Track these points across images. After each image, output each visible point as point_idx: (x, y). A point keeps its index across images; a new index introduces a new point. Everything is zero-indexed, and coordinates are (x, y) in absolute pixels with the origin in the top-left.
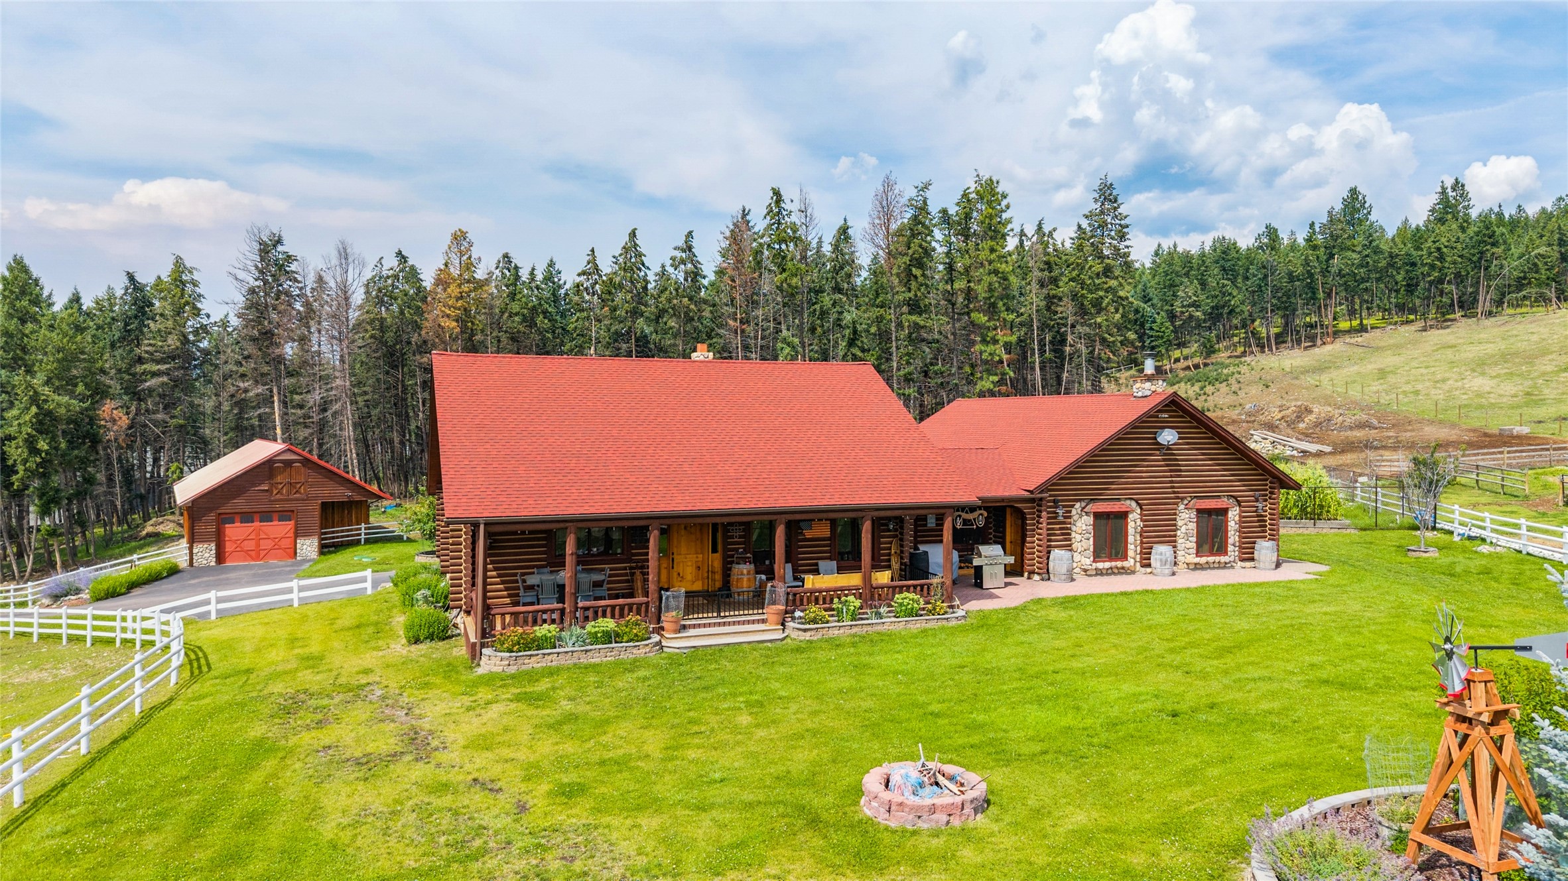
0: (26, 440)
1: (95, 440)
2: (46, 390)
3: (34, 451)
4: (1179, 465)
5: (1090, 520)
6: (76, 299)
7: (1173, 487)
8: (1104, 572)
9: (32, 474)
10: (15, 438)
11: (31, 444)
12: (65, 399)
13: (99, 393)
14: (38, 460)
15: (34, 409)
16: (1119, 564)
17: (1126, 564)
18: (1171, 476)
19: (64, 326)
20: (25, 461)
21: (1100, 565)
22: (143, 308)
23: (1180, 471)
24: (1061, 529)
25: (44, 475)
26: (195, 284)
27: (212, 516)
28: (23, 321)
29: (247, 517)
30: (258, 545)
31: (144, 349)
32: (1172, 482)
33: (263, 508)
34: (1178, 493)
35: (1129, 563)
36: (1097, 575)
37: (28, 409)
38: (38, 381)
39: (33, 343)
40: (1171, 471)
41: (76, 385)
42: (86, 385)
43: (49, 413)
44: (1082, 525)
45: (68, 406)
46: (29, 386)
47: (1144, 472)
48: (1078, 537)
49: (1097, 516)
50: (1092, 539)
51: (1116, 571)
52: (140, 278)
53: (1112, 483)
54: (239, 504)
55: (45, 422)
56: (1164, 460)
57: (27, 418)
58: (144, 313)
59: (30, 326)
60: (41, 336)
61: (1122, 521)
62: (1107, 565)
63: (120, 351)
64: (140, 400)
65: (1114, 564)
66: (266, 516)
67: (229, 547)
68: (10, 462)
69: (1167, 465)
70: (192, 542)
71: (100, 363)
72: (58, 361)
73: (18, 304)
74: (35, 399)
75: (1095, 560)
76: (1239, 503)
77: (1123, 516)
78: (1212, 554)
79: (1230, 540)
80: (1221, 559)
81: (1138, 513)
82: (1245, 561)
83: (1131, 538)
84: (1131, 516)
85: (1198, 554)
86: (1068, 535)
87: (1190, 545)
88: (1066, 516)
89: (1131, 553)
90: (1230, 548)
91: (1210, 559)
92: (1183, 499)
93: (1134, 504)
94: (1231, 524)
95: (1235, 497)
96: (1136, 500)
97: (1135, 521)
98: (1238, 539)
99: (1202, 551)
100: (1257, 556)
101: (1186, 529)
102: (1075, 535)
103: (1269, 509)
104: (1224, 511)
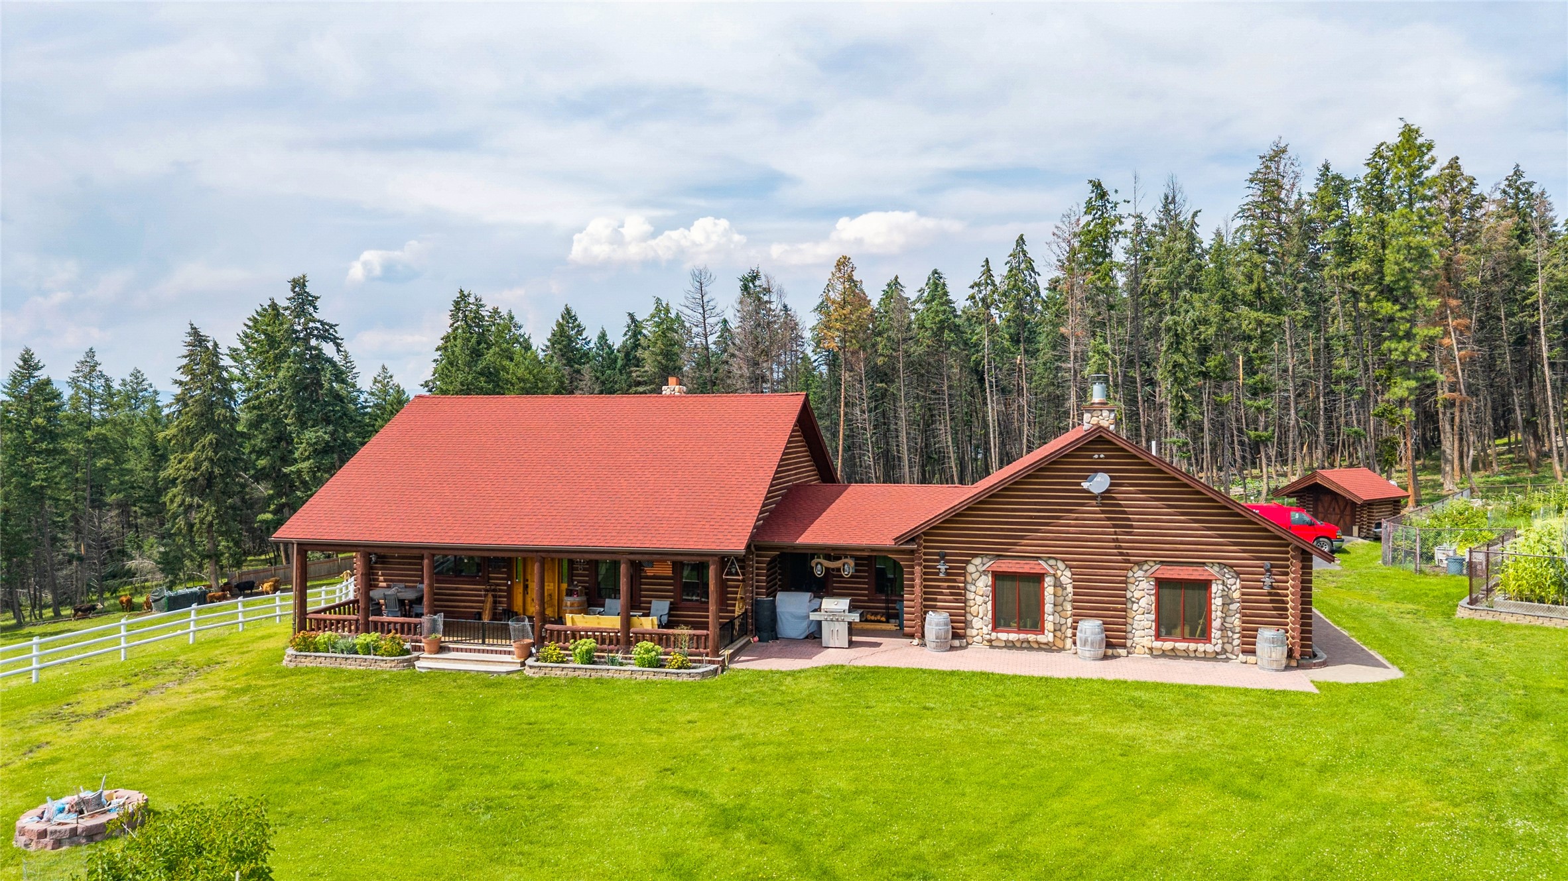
4: (1129, 520)
5: (988, 580)
7: (1120, 547)
8: (1018, 645)
16: (1031, 637)
17: (1041, 638)
18: (1115, 533)
21: (1005, 636)
23: (1131, 527)
24: (949, 587)
32: (1116, 540)
34: (1128, 555)
35: (1048, 637)
36: (1006, 647)
40: (1115, 526)
44: (979, 589)
47: (1069, 525)
48: (979, 600)
49: (998, 576)
50: (990, 604)
51: (1036, 646)
53: (1022, 537)
56: (1103, 512)
61: (1032, 586)
62: (1013, 637)
65: (1022, 636)
69: (1109, 519)
75: (994, 629)
76: (1238, 574)
77: (1039, 578)
78: (1184, 639)
79: (1216, 624)
80: (1201, 647)
81: (1066, 577)
82: (1244, 652)
83: (1048, 608)
84: (1049, 581)
85: (1158, 636)
86: (960, 595)
87: (1147, 624)
88: (957, 573)
89: (1049, 626)
90: (1216, 634)
91: (1181, 646)
92: (1136, 563)
93: (1061, 565)
94: (1217, 602)
95: (1231, 566)
96: (1063, 560)
97: (1058, 584)
98: (1237, 622)
99: (1169, 633)
100: (1258, 647)
101: (1143, 602)
102: (970, 596)
103: (1291, 588)
104: (1206, 585)
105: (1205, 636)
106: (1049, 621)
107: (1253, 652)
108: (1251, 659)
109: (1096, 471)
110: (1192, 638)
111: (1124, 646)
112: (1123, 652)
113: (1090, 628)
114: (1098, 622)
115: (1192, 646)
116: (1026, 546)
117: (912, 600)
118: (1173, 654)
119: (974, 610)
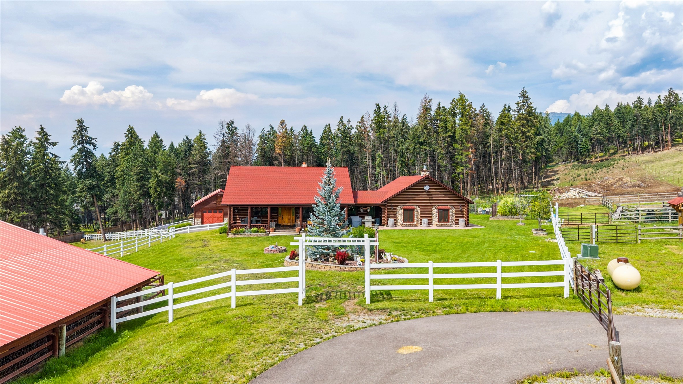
0: (154, 188)
1: (174, 188)
2: (160, 174)
3: (156, 191)
4: (433, 196)
5: (402, 211)
6: (172, 145)
7: (430, 202)
8: (408, 226)
9: (156, 197)
10: (151, 187)
11: (155, 189)
12: (164, 176)
13: (175, 174)
14: (157, 194)
15: (156, 179)
16: (412, 223)
17: (414, 224)
19: (165, 155)
20: (154, 194)
21: (405, 223)
22: (190, 147)
23: (433, 198)
24: (393, 213)
25: (159, 198)
26: (205, 139)
27: (200, 211)
28: (155, 154)
29: (210, 211)
30: (213, 219)
31: (190, 160)
33: (215, 208)
34: (432, 204)
36: (405, 226)
37: (155, 179)
38: (157, 171)
39: (157, 160)
40: (430, 198)
41: (168, 172)
42: (171, 172)
43: (160, 180)
44: (400, 213)
45: (166, 178)
46: (155, 173)
47: (420, 198)
48: (399, 216)
49: (404, 210)
50: (402, 216)
51: (412, 225)
52: (190, 138)
53: (409, 201)
54: (208, 207)
55: (159, 183)
56: (427, 194)
57: (155, 182)
58: (190, 149)
59: (156, 155)
60: (160, 158)
61: (412, 212)
62: (408, 224)
63: (184, 161)
64: (189, 176)
65: (410, 223)
66: (215, 211)
67: (205, 220)
68: (151, 194)
69: (429, 196)
70: (195, 218)
71: (175, 165)
72: (164, 165)
73: (153, 148)
74: (157, 177)
75: (403, 222)
76: (454, 207)
77: (413, 210)
78: (444, 222)
79: (450, 218)
80: (447, 224)
81: (419, 209)
82: (456, 224)
83: (415, 216)
84: (415, 210)
85: (438, 222)
86: (395, 215)
87: (436, 219)
88: (395, 209)
89: (415, 221)
90: (450, 221)
91: (443, 223)
92: (434, 206)
93: (418, 207)
94: (451, 214)
95: (453, 206)
96: (418, 206)
97: (417, 211)
98: (454, 218)
99: (440, 221)
100: (459, 223)
101: (435, 215)
102: (397, 215)
103: (465, 209)
104: (448, 210)
105: (448, 221)
106: (416, 219)
107: (458, 224)
108: (457, 226)
109: (426, 185)
110: (445, 222)
111: (431, 224)
112: (431, 226)
113: (425, 220)
114: (427, 219)
115: (446, 223)
116: (410, 203)
117: (385, 216)
118: (441, 226)
119: (398, 218)
